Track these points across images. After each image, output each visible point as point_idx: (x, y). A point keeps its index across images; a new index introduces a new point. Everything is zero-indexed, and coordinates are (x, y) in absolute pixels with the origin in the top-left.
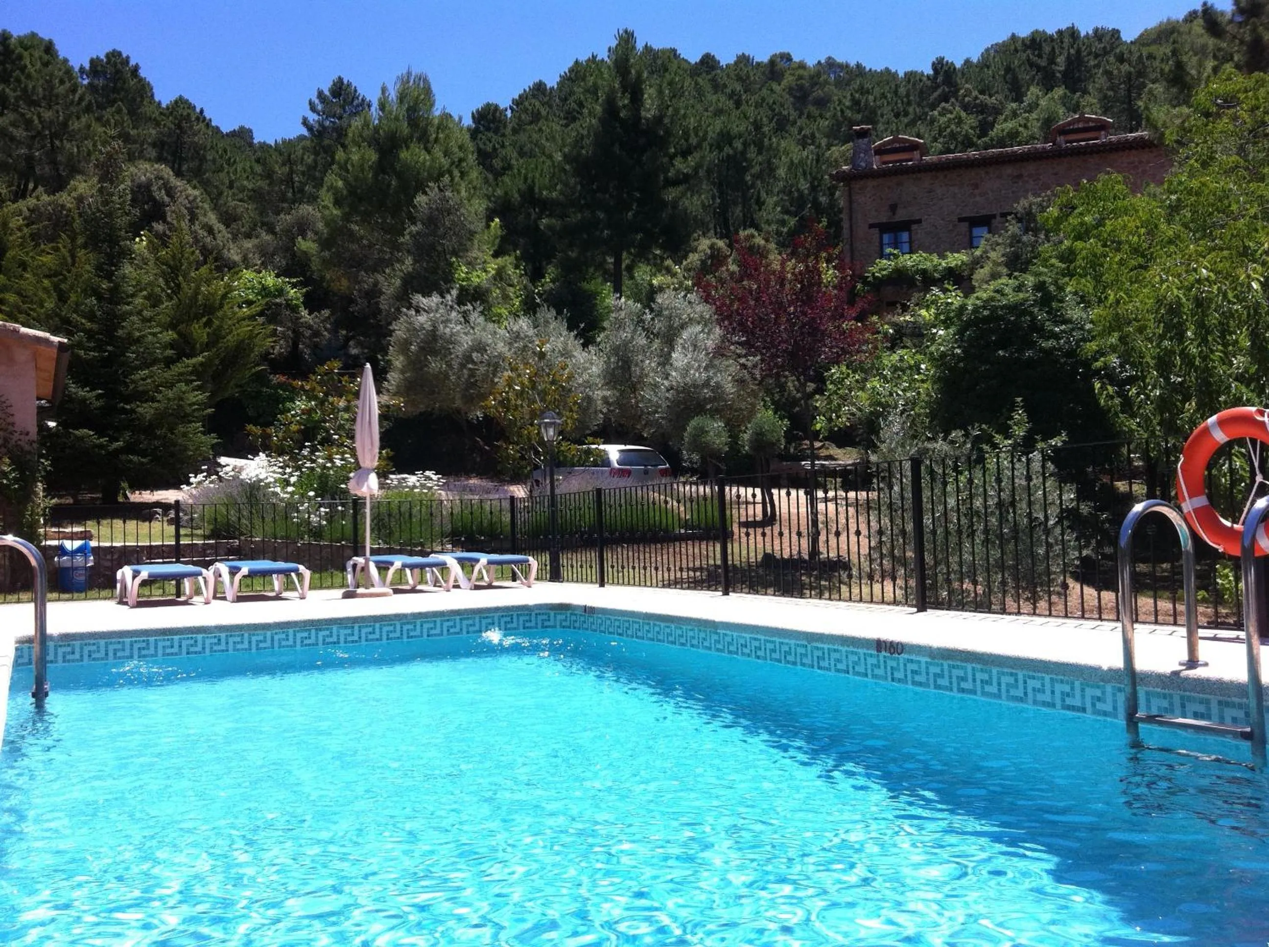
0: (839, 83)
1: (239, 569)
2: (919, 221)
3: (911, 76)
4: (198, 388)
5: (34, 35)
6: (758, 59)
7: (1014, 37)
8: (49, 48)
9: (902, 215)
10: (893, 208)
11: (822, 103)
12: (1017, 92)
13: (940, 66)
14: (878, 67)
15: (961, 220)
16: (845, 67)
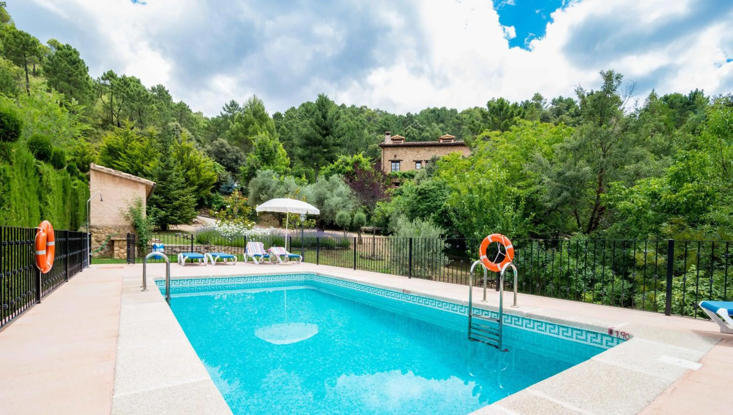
0: (380, 116)
1: (216, 256)
2: (402, 160)
3: (401, 116)
4: (194, 198)
5: (133, 77)
6: (357, 107)
7: (428, 108)
8: (139, 82)
9: (397, 158)
10: (395, 156)
11: (375, 122)
12: (429, 124)
13: (408, 114)
14: (392, 113)
15: (414, 161)
16: (381, 112)
